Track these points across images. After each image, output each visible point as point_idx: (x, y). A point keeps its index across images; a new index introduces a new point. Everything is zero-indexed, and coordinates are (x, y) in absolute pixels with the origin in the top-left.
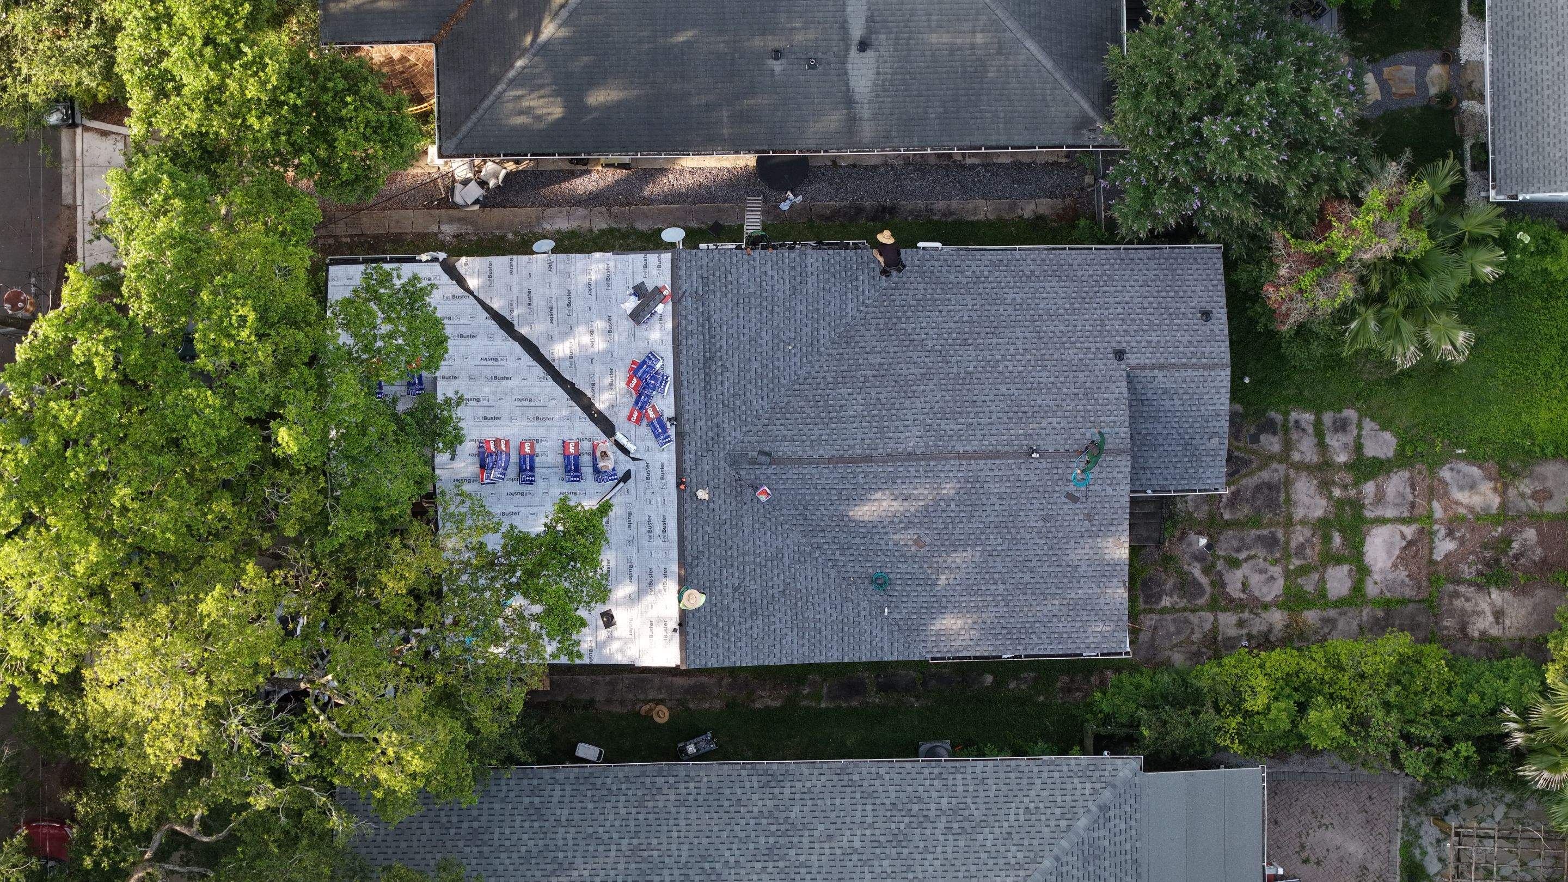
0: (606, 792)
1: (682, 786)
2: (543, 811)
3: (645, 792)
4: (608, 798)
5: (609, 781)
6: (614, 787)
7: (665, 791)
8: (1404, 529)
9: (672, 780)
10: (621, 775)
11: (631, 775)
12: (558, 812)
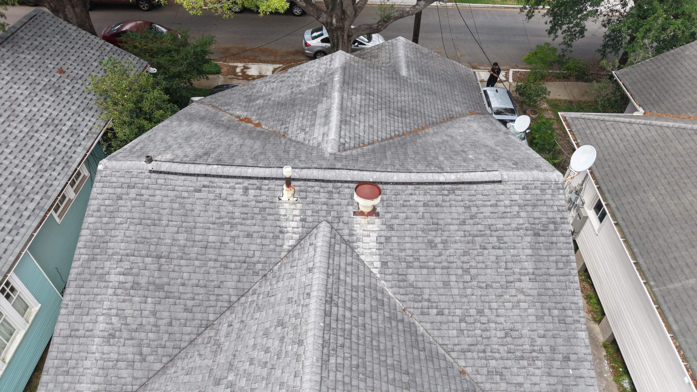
0: (44, 167)
1: (14, 219)
2: (52, 128)
3: (26, 192)
4: (37, 167)
5: (55, 174)
6: (46, 175)
7: (16, 205)
9: (26, 214)
10: (56, 183)
11: (52, 189)
12: (46, 135)
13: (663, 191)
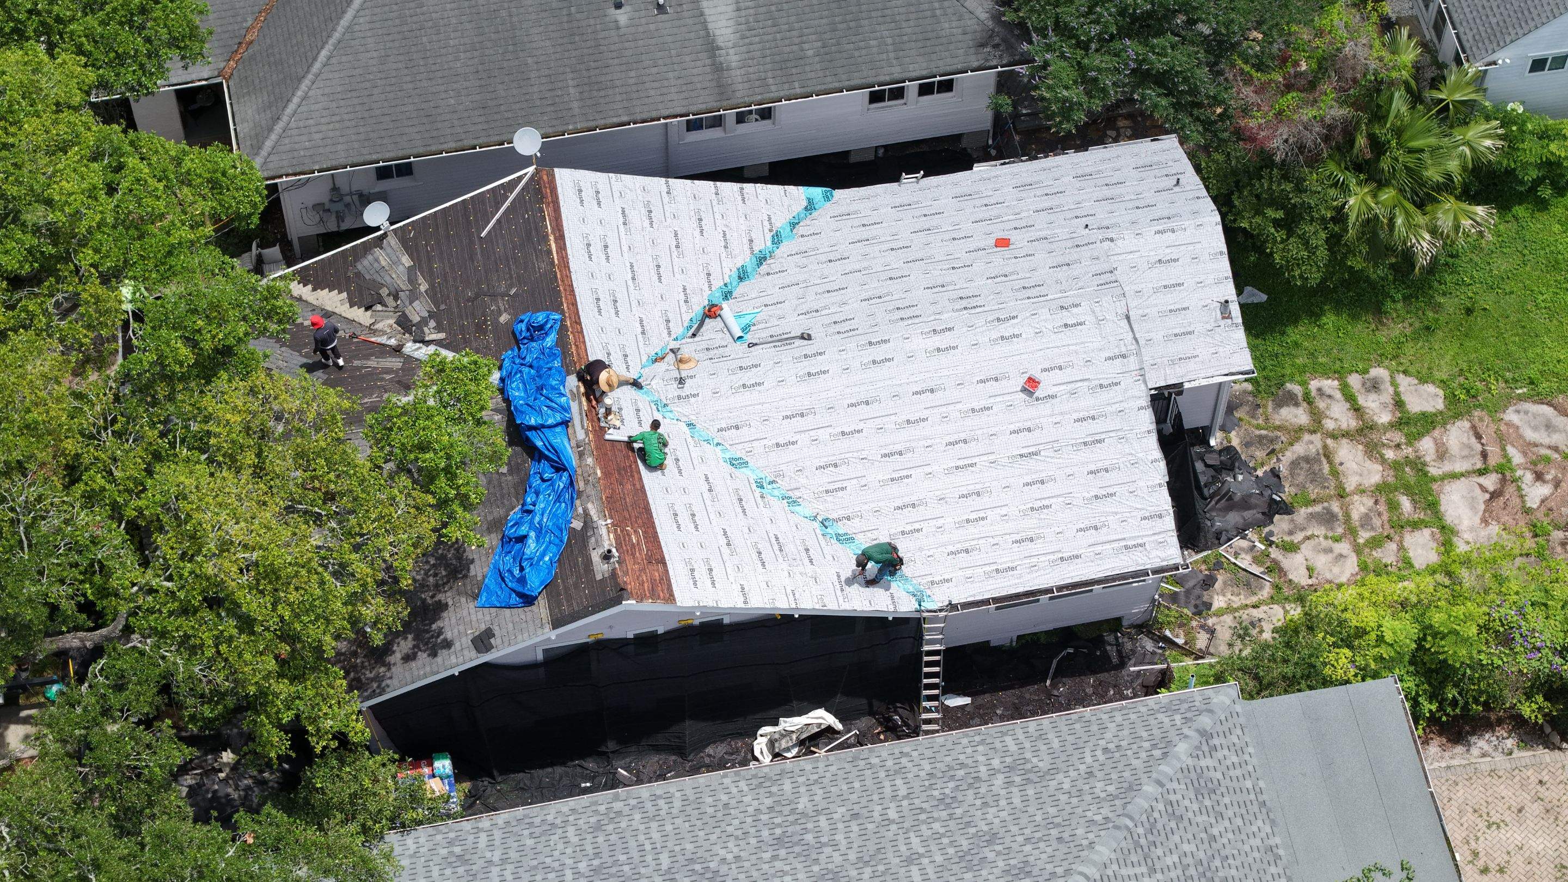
0: (548, 828)
1: (648, 804)
4: (552, 832)
6: (558, 821)
7: (627, 813)
8: (1481, 480)
9: (633, 802)
10: (564, 809)
11: (578, 807)
12: (488, 854)
13: (442, 88)
